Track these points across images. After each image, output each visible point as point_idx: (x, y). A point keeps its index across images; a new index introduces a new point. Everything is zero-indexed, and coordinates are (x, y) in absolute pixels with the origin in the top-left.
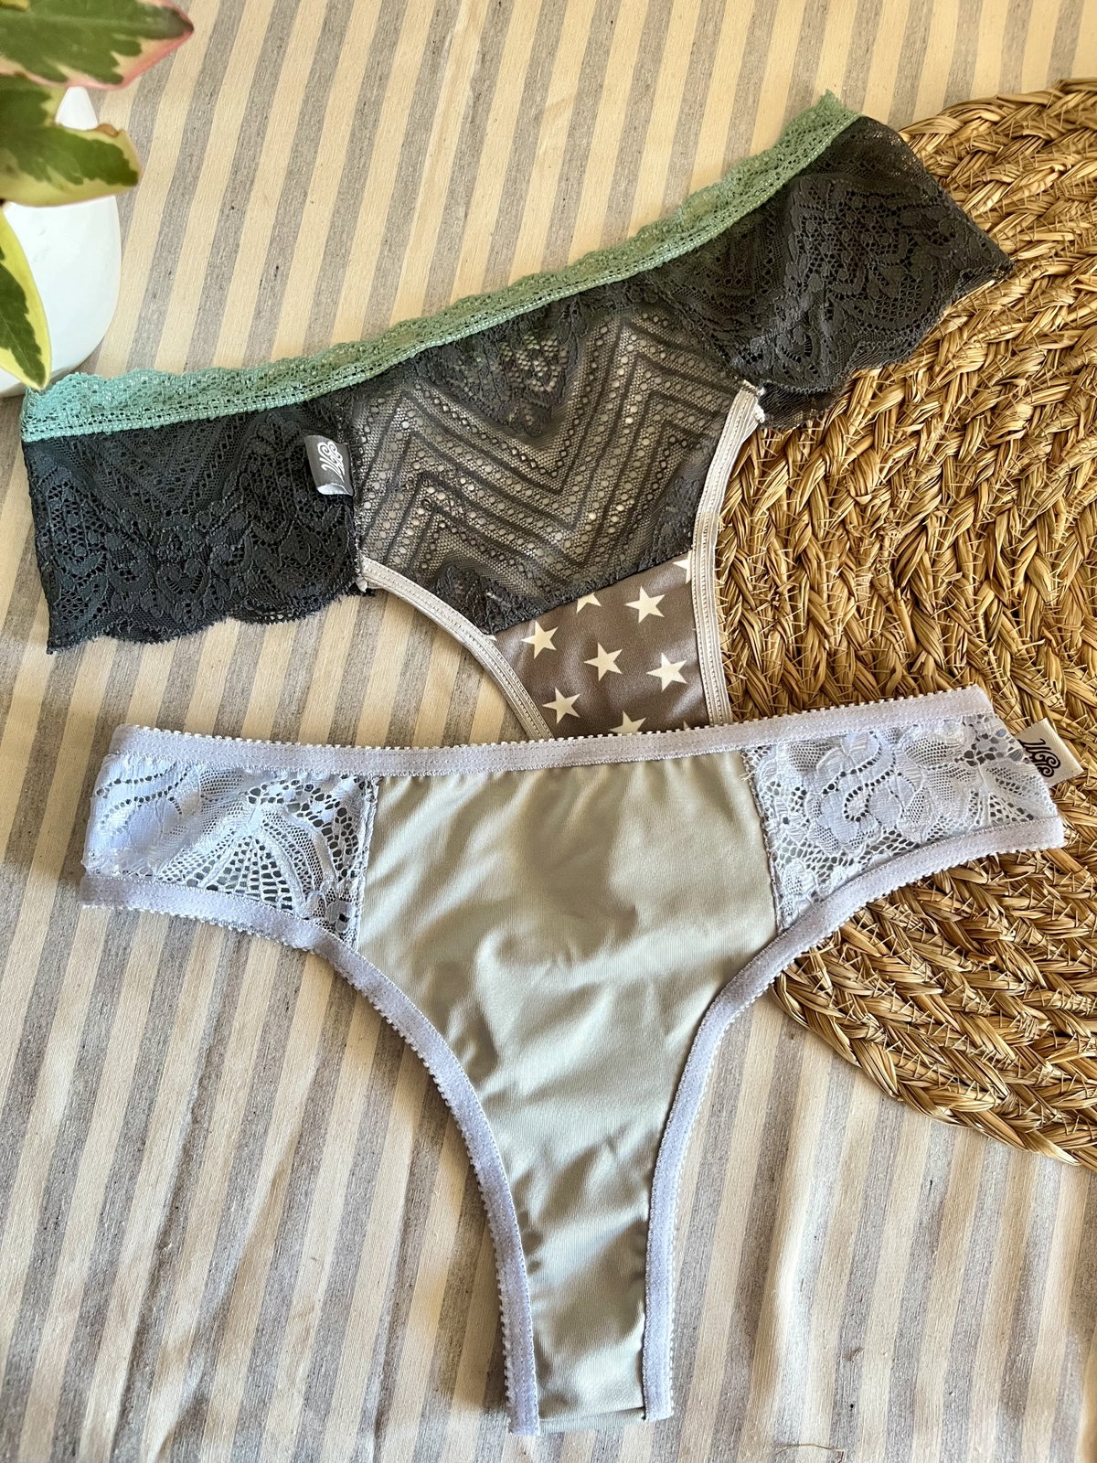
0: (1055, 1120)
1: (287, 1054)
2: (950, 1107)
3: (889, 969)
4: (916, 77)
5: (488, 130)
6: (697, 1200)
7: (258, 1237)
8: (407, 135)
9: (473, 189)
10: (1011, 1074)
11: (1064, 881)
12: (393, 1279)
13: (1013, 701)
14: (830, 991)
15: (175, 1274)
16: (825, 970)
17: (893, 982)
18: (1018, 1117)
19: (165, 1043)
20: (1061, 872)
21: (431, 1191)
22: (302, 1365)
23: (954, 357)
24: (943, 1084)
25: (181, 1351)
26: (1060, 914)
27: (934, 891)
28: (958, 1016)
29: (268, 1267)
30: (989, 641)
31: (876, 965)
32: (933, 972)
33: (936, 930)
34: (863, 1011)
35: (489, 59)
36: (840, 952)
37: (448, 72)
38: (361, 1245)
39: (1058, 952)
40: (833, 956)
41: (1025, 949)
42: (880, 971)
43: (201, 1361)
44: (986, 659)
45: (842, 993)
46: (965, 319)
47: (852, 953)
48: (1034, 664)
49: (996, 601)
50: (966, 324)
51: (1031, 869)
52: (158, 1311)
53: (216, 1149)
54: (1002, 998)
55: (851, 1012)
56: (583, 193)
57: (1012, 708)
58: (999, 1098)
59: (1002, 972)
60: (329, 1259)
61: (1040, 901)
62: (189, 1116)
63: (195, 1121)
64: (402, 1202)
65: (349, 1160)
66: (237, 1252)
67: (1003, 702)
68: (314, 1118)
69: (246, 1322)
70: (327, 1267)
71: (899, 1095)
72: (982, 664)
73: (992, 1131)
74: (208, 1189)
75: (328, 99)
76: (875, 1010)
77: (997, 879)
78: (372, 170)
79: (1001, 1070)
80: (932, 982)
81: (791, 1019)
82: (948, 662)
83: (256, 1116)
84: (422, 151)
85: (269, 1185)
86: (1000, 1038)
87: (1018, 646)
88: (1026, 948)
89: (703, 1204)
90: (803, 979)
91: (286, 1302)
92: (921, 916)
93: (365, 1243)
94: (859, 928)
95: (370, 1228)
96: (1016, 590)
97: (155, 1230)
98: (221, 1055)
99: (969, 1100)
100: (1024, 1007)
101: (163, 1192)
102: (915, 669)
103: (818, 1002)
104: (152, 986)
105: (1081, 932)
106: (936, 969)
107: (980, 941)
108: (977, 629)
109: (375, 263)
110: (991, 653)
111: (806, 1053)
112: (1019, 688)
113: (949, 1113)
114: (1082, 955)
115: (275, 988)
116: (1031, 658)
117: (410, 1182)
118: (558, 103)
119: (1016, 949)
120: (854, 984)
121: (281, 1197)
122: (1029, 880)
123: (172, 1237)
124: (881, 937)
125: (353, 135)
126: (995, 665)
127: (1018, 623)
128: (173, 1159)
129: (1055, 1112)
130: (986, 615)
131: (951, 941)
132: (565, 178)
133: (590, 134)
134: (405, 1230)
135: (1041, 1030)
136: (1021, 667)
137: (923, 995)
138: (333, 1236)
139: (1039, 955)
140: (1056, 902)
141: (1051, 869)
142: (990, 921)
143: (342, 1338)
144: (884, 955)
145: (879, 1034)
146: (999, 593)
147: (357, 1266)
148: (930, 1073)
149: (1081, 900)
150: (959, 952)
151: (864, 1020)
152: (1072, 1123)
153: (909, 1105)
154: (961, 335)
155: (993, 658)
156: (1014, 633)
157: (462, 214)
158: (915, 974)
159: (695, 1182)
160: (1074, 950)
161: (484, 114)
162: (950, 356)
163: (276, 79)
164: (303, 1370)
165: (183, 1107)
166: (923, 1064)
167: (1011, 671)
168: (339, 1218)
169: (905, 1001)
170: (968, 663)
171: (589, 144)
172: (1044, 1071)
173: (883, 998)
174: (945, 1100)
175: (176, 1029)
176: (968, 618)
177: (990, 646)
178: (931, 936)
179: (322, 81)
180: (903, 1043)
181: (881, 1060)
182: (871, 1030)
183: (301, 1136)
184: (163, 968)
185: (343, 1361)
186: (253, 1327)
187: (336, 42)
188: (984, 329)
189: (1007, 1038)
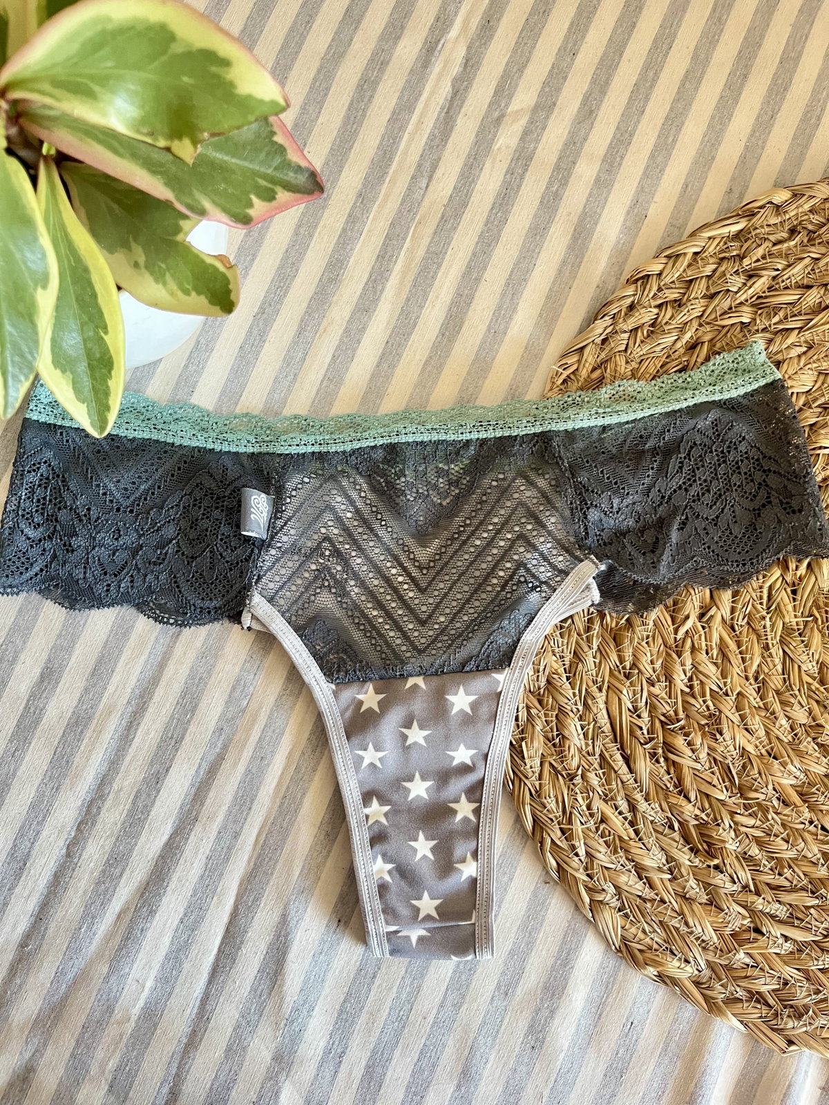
0: (737, 996)
1: (150, 817)
2: (658, 969)
3: (633, 851)
4: (806, 146)
5: (459, 121)
6: (445, 998)
7: (99, 955)
8: (394, 113)
9: (437, 166)
10: (711, 953)
11: (787, 811)
12: (195, 1011)
13: (777, 661)
14: (583, 859)
15: (29, 970)
16: (582, 842)
17: (633, 861)
18: (708, 988)
19: (57, 789)
20: (786, 804)
21: (239, 948)
22: (112, 1061)
23: (789, 378)
24: (656, 950)
25: (22, 1030)
26: (777, 836)
27: (682, 797)
28: (679, 899)
29: (101, 980)
30: (769, 608)
31: (624, 845)
32: (667, 861)
33: (676, 828)
34: (605, 880)
35: (471, 64)
36: (597, 829)
37: (436, 69)
38: (176, 979)
39: (769, 866)
40: (591, 830)
41: (744, 858)
42: (626, 850)
43: (36, 1041)
44: (763, 623)
45: (592, 862)
46: (805, 349)
47: (607, 834)
48: (800, 635)
49: (781, 578)
50: (805, 353)
51: (762, 797)
52: (11, 994)
53: (79, 880)
54: (717, 893)
55: (595, 879)
56: (523, 187)
57: (775, 666)
58: (697, 969)
59: (722, 872)
60: (149, 984)
61: (764, 823)
62: (64, 851)
63: (68, 855)
64: (215, 951)
65: (182, 910)
66: (80, 963)
67: (769, 660)
68: (161, 872)
69: (77, 1017)
70: (147, 990)
71: (619, 951)
72: (758, 627)
73: (686, 995)
74: (67, 911)
75: (337, 72)
76: (615, 881)
77: (733, 798)
78: (361, 136)
79: (704, 948)
80: (665, 868)
81: (548, 872)
82: (732, 619)
83: (116, 862)
84: (402, 128)
85: (115, 917)
86: (708, 924)
87: (790, 619)
88: (746, 858)
89: (449, 1003)
90: (563, 844)
91: (110, 1010)
92: (667, 815)
93: (180, 978)
94: (616, 813)
95: (187, 966)
96: (799, 573)
97: (21, 932)
98: (99, 808)
99: (673, 967)
100: (733, 904)
101: (32, 905)
102: (705, 619)
103: (571, 865)
104: (56, 742)
105: (792, 854)
106: (670, 859)
107: (709, 845)
108: (761, 598)
109: (348, 211)
110: (768, 619)
111: (554, 901)
112: (784, 651)
113: (656, 973)
114: (788, 873)
115: (151, 764)
116: (799, 629)
117: (224, 938)
118: (517, 111)
119: (737, 857)
120: (603, 856)
121: (123, 928)
122: (759, 804)
123: (33, 942)
124: (632, 824)
125: (351, 104)
126: (768, 629)
127: (794, 600)
128: (45, 881)
129: (738, 989)
130: (770, 588)
131: (687, 839)
132: (510, 171)
133: (538, 141)
134: (213, 974)
135: (742, 925)
136: (789, 635)
137: (656, 877)
138: (156, 966)
139: (754, 865)
140: (776, 826)
141: (778, 799)
142: (721, 831)
143: (146, 1048)
144: (631, 839)
145: (614, 900)
146: (784, 571)
147: (170, 994)
148: (648, 940)
149: (796, 829)
150: (691, 849)
151: (605, 887)
152: (749, 1000)
153: (626, 960)
154: (799, 361)
155: (768, 623)
156: (790, 607)
157: (424, 185)
158: (653, 859)
159: (446, 984)
160: (782, 867)
161: (458, 108)
162: (787, 376)
163: (300, 48)
164: (112, 1065)
165: (61, 843)
166: (644, 931)
167: (781, 636)
168: (164, 954)
169: (641, 879)
170: (748, 623)
171: (535, 148)
172: (737, 957)
173: (623, 873)
174: (655, 963)
175: (67, 781)
176: (755, 587)
177: (768, 613)
178: (671, 831)
179: (336, 56)
180: (631, 912)
181: (611, 920)
182: (609, 895)
183: (148, 884)
184: (68, 730)
185: (145, 1065)
186: (80, 1024)
187: (353, 27)
188: (818, 360)
189: (714, 925)
